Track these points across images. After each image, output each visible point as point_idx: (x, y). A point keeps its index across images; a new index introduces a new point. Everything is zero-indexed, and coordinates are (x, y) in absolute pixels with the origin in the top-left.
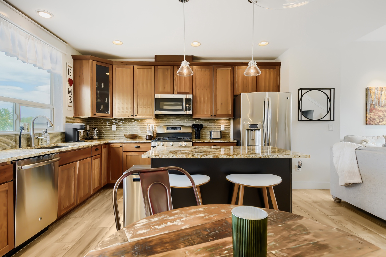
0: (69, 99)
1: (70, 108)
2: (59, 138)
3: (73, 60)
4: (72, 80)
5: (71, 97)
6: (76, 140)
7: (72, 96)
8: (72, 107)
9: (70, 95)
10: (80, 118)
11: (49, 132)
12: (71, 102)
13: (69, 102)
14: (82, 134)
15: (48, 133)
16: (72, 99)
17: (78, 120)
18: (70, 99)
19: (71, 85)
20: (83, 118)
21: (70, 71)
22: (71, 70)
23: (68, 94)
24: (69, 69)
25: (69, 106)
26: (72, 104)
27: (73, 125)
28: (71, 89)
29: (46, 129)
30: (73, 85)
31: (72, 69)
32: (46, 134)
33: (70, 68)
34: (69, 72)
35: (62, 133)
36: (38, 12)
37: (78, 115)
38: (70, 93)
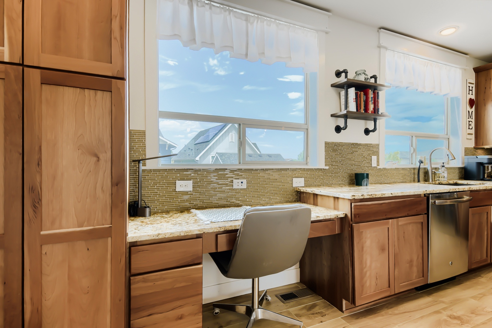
0: (469, 125)
1: (469, 137)
2: (456, 174)
3: (475, 73)
4: (473, 99)
5: (472, 122)
6: (482, 177)
7: (473, 120)
8: (472, 134)
9: (470, 120)
10: (484, 148)
11: (446, 166)
12: (472, 129)
13: (469, 129)
14: (490, 170)
15: (445, 168)
16: (473, 125)
17: (480, 151)
18: (471, 125)
19: (472, 107)
20: (487, 149)
21: (471, 89)
22: (472, 87)
23: (468, 118)
24: (469, 87)
25: (469, 134)
26: (473, 131)
27: (477, 158)
28: (472, 111)
29: (443, 163)
30: (474, 107)
31: (474, 86)
32: (443, 168)
33: (471, 85)
34: (469, 90)
35: (460, 168)
36: (441, 32)
37: (482, 145)
38: (470, 117)
